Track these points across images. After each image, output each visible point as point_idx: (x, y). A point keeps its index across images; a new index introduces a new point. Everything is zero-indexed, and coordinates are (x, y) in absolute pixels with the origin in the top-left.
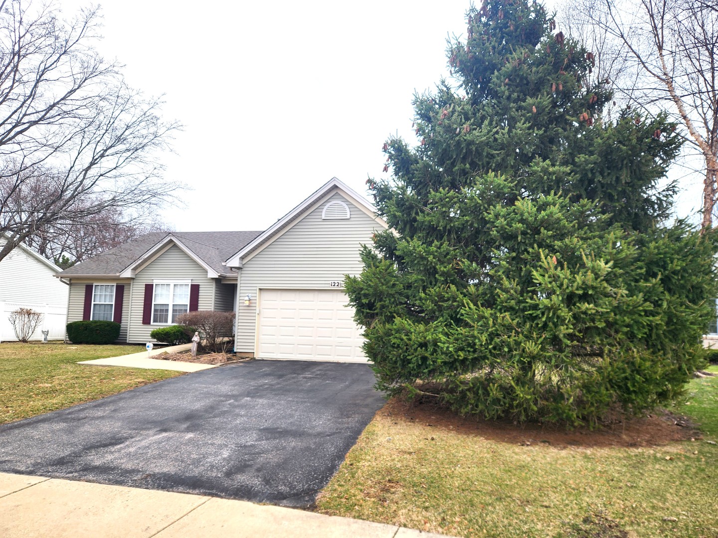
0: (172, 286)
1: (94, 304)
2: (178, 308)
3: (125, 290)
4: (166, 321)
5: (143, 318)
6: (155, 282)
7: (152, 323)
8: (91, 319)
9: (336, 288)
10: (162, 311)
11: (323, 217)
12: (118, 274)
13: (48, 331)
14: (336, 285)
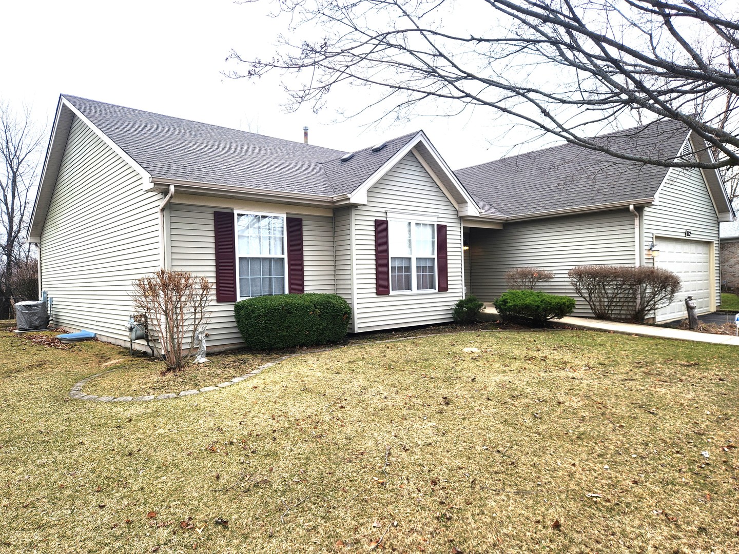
0: (413, 226)
2: (421, 264)
3: (304, 228)
4: (410, 288)
6: (390, 217)
7: (391, 291)
8: (238, 293)
14: (688, 234)
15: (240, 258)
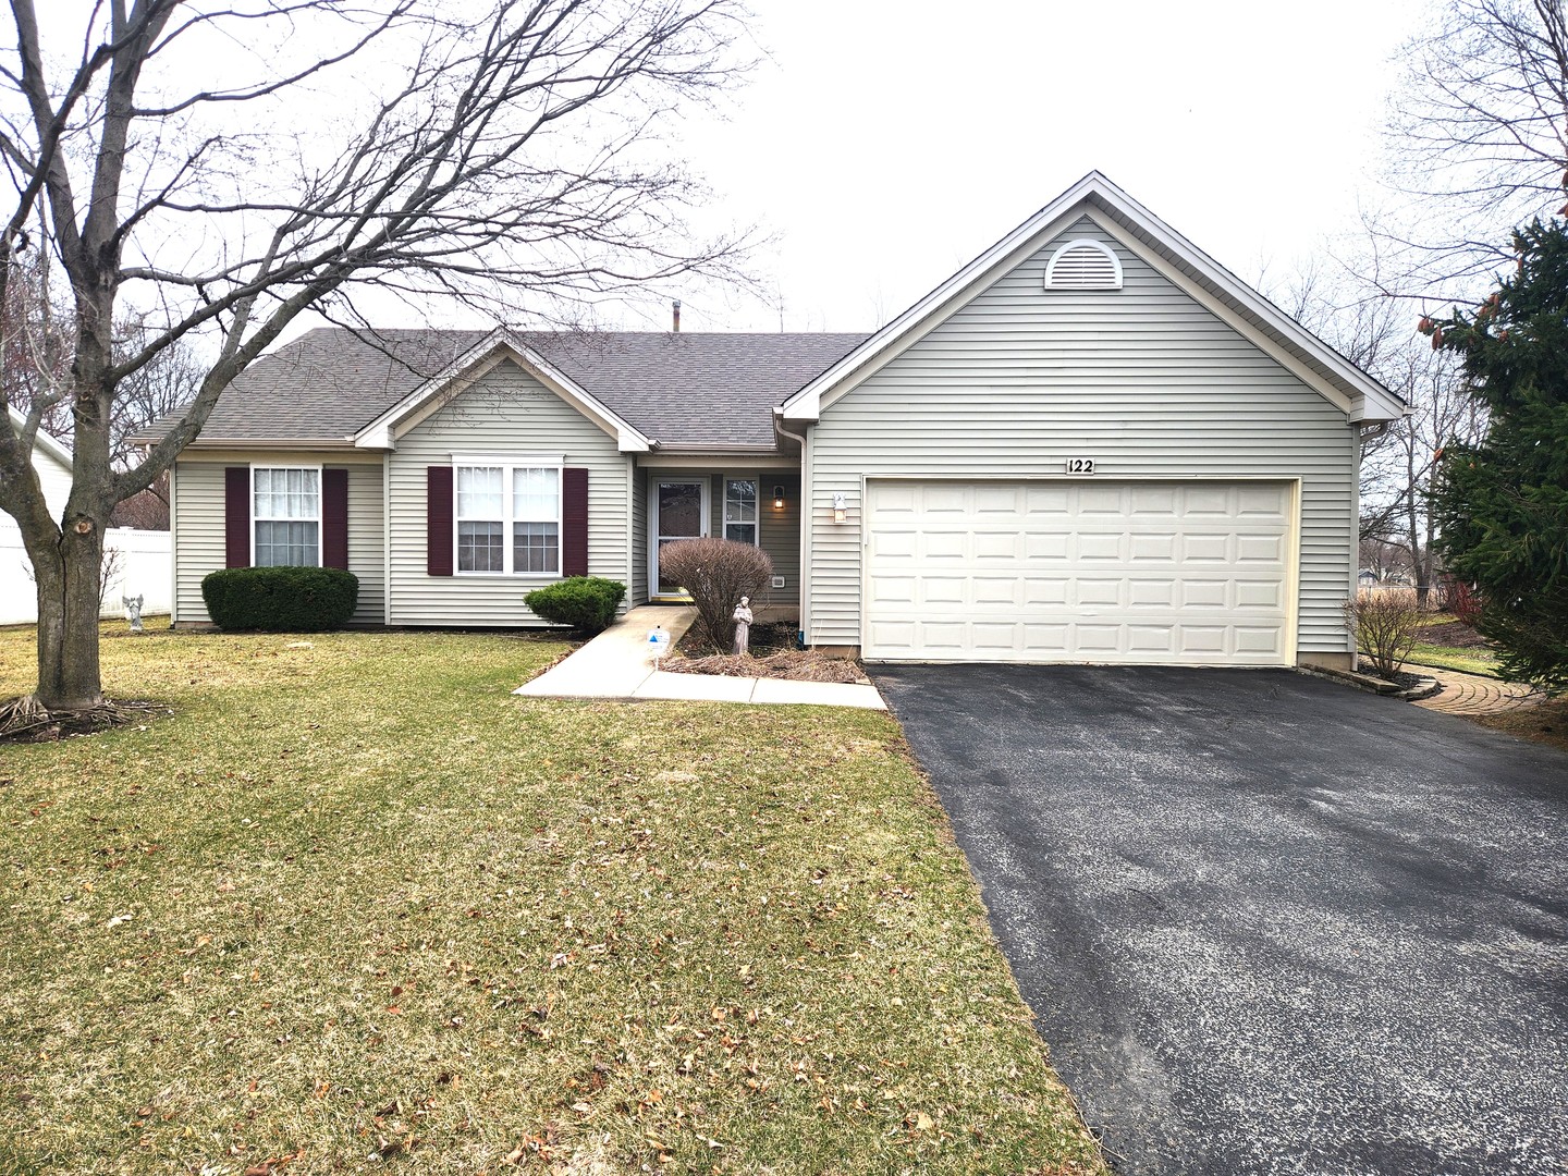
0: (508, 472)
1: (257, 522)
2: (528, 532)
3: (351, 482)
4: (500, 568)
5: (430, 559)
6: (457, 462)
7: (456, 572)
8: (253, 564)
9: (1083, 476)
10: (482, 538)
11: (1049, 284)
12: (349, 439)
13: (141, 600)
14: (1084, 467)
15: (258, 523)
